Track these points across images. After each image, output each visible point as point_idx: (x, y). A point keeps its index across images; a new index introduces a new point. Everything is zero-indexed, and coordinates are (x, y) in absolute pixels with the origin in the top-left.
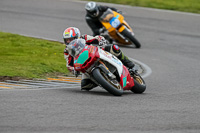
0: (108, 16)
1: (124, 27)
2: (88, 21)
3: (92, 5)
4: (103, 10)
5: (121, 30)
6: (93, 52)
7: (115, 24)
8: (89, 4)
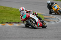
0: (54, 5)
1: (59, 9)
2: (48, 7)
3: (49, 2)
4: (52, 3)
5: (58, 10)
6: (28, 15)
7: (56, 8)
8: (48, 2)
